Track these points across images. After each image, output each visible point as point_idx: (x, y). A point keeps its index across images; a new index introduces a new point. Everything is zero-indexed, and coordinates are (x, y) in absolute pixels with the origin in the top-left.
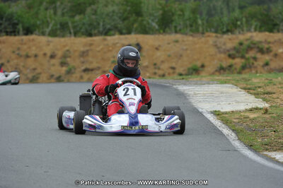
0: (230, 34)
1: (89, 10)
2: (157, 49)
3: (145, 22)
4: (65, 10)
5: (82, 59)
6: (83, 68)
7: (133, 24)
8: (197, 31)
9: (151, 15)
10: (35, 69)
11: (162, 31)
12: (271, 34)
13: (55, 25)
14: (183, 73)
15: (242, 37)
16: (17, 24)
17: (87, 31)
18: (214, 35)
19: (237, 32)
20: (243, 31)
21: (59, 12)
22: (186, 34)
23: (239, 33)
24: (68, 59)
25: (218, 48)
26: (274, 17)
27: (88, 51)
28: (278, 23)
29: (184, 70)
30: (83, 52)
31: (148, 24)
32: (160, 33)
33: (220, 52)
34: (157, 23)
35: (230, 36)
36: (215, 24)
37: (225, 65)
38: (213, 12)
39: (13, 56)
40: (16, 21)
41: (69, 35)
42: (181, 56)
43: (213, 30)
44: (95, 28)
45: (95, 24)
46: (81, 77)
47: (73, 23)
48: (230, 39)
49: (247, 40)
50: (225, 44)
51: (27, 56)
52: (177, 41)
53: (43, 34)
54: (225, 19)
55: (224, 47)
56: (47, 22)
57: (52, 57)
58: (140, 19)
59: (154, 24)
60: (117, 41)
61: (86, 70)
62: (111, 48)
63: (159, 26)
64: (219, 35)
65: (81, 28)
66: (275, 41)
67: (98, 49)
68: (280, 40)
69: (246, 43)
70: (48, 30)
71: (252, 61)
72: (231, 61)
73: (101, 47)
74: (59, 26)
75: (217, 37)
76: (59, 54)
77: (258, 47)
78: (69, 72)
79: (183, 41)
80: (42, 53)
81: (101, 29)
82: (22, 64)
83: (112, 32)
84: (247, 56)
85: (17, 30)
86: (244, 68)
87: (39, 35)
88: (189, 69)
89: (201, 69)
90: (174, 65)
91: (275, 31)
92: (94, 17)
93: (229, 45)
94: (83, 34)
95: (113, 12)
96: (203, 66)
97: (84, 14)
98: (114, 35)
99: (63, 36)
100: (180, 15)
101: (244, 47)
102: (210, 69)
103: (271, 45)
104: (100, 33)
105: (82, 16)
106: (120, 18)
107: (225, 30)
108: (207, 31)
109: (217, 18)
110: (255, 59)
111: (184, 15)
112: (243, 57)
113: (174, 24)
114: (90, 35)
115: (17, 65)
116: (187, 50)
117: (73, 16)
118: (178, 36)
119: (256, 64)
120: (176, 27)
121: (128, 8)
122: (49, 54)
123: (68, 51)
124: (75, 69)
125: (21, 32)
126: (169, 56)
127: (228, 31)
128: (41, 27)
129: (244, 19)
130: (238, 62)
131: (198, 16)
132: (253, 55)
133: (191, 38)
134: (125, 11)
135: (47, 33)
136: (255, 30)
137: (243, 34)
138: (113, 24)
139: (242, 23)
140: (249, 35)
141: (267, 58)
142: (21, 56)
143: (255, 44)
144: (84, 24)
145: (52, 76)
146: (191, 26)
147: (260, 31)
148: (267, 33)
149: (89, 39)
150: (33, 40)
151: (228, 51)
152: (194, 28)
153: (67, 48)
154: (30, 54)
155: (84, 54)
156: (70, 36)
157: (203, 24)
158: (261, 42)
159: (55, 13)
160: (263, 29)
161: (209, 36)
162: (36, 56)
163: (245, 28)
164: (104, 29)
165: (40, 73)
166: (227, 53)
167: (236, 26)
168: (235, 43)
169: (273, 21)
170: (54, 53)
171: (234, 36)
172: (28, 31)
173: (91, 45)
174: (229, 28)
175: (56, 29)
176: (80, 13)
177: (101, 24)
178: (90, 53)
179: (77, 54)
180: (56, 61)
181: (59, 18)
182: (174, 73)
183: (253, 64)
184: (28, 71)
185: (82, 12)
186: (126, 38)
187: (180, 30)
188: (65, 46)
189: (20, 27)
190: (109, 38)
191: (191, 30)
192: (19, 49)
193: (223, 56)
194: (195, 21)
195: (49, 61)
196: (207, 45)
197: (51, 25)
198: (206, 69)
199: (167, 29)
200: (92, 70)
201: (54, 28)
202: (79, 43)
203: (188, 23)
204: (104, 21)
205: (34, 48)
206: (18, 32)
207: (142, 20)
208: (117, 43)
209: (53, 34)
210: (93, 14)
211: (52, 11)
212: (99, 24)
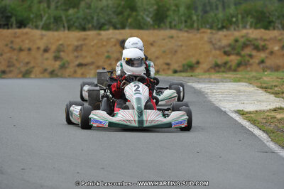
0: (225, 30)
1: (83, 4)
2: (152, 44)
3: (139, 17)
4: (59, 4)
5: (76, 54)
6: (77, 63)
7: (127, 19)
8: (192, 27)
9: (145, 10)
10: (28, 63)
11: (156, 27)
12: (267, 32)
13: (49, 18)
14: (178, 69)
15: (237, 34)
16: (11, 17)
17: (80, 25)
18: (209, 31)
19: (232, 28)
20: (238, 27)
21: (53, 5)
22: (181, 30)
23: (235, 29)
24: (62, 54)
25: (213, 45)
26: (270, 14)
27: (82, 45)
28: (274, 20)
29: (179, 67)
30: (77, 47)
31: (143, 18)
32: (154, 29)
33: (215, 49)
34: (152, 18)
35: (225, 32)
36: (210, 20)
37: (220, 61)
38: (208, 8)
39: (6, 49)
40: (9, 14)
41: (62, 29)
42: (176, 52)
43: (208, 26)
44: (89, 22)
45: (89, 18)
46: (75, 72)
47: (67, 16)
48: (225, 36)
49: (243, 37)
50: (220, 40)
51: (21, 50)
52: (172, 37)
53: (37, 27)
54: (221, 15)
55: (219, 44)
56: (41, 15)
57: (46, 50)
58: (134, 14)
59: (149, 19)
60: (111, 36)
61: (80, 65)
62: (105, 43)
63: (154, 21)
64: (214, 32)
65: (74, 22)
66: (271, 39)
67: (92, 44)
68: (276, 37)
69: (242, 40)
70: (41, 24)
71: (247, 58)
72: (226, 58)
73: (95, 42)
74: (52, 20)
75: (211, 33)
76: (53, 48)
77: (254, 45)
78: (63, 67)
79: (178, 37)
80: (35, 47)
81: (95, 23)
82: (15, 57)
83: (106, 27)
84: (243, 53)
85: (10, 23)
86: (239, 65)
87: (32, 29)
88: (184, 66)
89: (196, 66)
90: (168, 61)
91: (271, 28)
92: (88, 11)
93: (224, 42)
94: (77, 28)
95: (108, 6)
96: (198, 63)
97: (78, 8)
98: (108, 29)
99: (57, 30)
100: (174, 11)
101: (240, 44)
102: (205, 66)
103: (267, 42)
104: (94, 28)
105: (76, 10)
106: (114, 12)
107: (220, 26)
108: (202, 27)
109: (212, 14)
110: (251, 56)
111: (179, 11)
112: (238, 54)
113: (169, 20)
114: (84, 29)
115: (10, 58)
116: (181, 46)
117: (67, 10)
118: (173, 32)
119: (251, 61)
120: (170, 23)
121: (123, 3)
122: (42, 48)
123: (61, 45)
124: (69, 63)
125: (14, 26)
126: (164, 52)
127: (223, 27)
128: (34, 20)
129: (240, 16)
130: (234, 59)
131: (193, 12)
132: (249, 53)
133: (186, 34)
134: (119, 5)
135: (40, 27)
136: (251, 27)
137: (239, 31)
138: (107, 18)
139: (237, 20)
140: (244, 32)
141: (262, 55)
142: (14, 50)
143: (250, 41)
144: (78, 18)
145: (45, 70)
146: (186, 22)
147: (256, 28)
148: (263, 30)
149: (83, 34)
150: (27, 33)
151: (224, 47)
152: (189, 24)
153: (61, 42)
154: (23, 48)
155: (77, 49)
156: (64, 30)
157: (198, 20)
158: (256, 40)
159: (49, 7)
160: (259, 25)
161: (204, 32)
162: (29, 49)
163: (241, 25)
164: (98, 23)
165: (33, 67)
166: (223, 50)
167: (231, 23)
168: (230, 40)
169: (269, 17)
170: (47, 47)
171: (229, 33)
172: (21, 24)
173: (85, 39)
174: (224, 24)
175: (50, 23)
176: (74, 7)
177: (95, 18)
178: (84, 48)
179: (71, 48)
180: (49, 55)
181: (53, 12)
182: (169, 69)
183: (248, 61)
184: (22, 64)
185: (76, 6)
186: (121, 33)
187: (175, 26)
188: (58, 40)
189: (13, 20)
190: (103, 33)
191: (186, 26)
192: (12, 42)
193: (218, 52)
194: (190, 17)
195: (42, 55)
196: (202, 42)
197: (44, 19)
198: (201, 66)
199: (162, 25)
200: (86, 65)
201: (48, 21)
202: (73, 37)
203: (183, 18)
204: (98, 15)
205: (27, 42)
206: (12, 25)
207: (137, 16)
208: (111, 38)
209: (47, 27)
210: (87, 8)
211: (45, 5)
212: (93, 18)
